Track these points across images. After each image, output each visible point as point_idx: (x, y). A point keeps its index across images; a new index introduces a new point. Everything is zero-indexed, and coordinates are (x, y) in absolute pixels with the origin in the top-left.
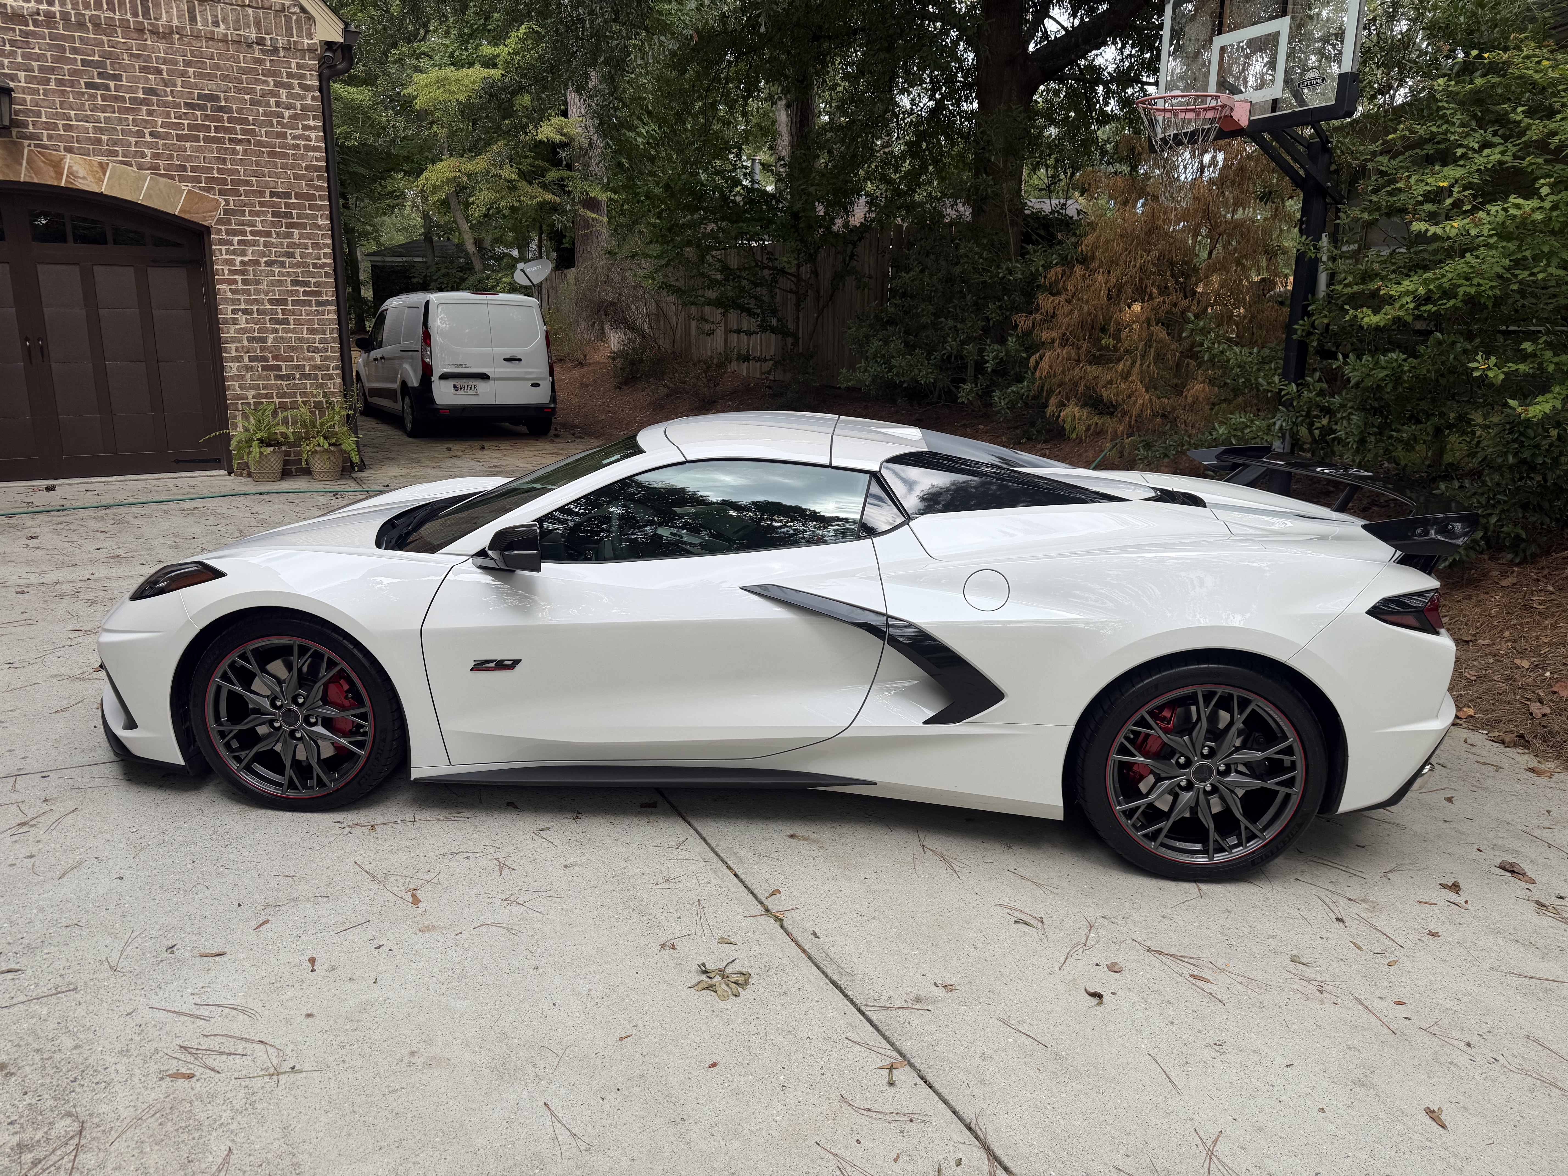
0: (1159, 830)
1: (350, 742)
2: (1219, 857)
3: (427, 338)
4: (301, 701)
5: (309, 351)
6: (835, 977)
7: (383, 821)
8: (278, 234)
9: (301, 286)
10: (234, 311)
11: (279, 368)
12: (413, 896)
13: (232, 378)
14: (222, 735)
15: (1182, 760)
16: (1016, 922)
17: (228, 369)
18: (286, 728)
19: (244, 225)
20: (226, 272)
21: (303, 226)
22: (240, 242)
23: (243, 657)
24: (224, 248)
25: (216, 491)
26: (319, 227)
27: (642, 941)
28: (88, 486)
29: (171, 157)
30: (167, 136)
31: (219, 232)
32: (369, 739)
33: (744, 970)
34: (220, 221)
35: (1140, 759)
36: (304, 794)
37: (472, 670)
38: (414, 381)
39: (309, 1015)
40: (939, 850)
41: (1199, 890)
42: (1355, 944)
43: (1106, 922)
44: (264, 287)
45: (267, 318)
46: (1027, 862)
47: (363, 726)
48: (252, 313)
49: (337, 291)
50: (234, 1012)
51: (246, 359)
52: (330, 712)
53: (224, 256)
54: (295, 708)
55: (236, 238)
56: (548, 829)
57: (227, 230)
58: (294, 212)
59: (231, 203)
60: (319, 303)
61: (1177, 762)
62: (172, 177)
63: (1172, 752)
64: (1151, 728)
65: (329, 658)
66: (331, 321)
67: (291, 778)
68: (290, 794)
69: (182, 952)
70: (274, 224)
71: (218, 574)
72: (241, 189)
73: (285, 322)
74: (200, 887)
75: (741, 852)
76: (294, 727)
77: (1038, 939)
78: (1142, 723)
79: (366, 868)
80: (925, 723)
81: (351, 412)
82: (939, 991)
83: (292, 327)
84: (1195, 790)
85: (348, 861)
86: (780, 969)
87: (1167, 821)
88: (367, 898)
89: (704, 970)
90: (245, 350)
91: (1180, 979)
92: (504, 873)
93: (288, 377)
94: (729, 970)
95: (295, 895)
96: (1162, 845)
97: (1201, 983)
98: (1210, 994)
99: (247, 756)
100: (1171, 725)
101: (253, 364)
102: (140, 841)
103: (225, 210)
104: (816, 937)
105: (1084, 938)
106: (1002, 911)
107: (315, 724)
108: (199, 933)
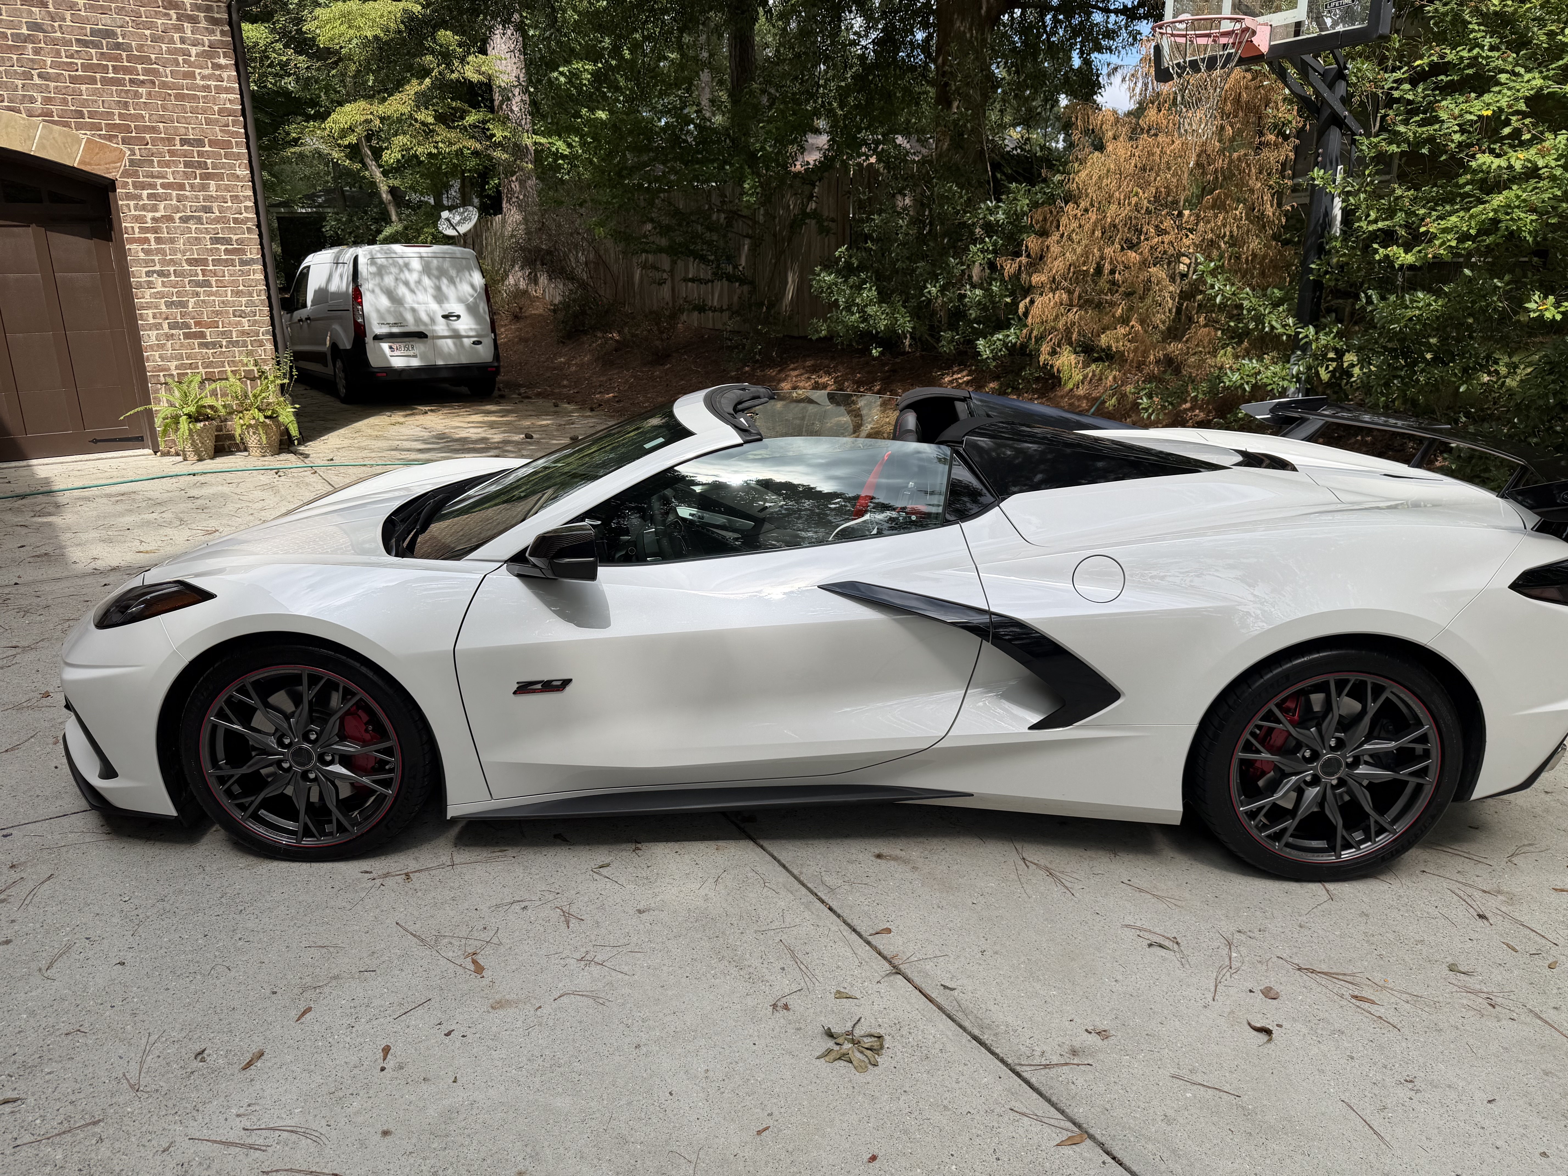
0: (1285, 830)
1: (374, 782)
2: (1346, 854)
3: (357, 296)
4: (313, 737)
5: (235, 316)
6: (976, 1032)
7: (418, 867)
8: (192, 186)
9: (222, 244)
10: (148, 274)
11: (202, 335)
12: (474, 962)
13: (151, 348)
14: (222, 780)
15: (1308, 754)
16: (1150, 945)
17: (145, 338)
18: (297, 769)
19: (153, 177)
20: (137, 230)
21: (219, 177)
22: (150, 196)
23: (242, 690)
24: (132, 203)
25: (143, 473)
26: (238, 178)
27: (750, 1001)
29: (65, 102)
30: (57, 78)
31: (125, 185)
32: (396, 776)
33: (873, 1031)
34: (125, 174)
35: (1265, 755)
36: (324, 841)
37: (515, 693)
38: (346, 343)
39: (386, 1133)
40: (1042, 862)
41: (1327, 891)
42: (1508, 945)
43: (1243, 937)
44: (180, 245)
45: (186, 280)
46: (1138, 870)
47: (388, 762)
48: (169, 275)
49: (262, 248)
50: (294, 1136)
51: (166, 326)
52: (350, 748)
53: (133, 212)
54: (306, 746)
55: (145, 192)
56: (608, 865)
57: (134, 183)
58: (209, 161)
59: (137, 152)
60: (243, 263)
61: (1304, 756)
62: (67, 125)
63: (1299, 746)
64: (1278, 721)
65: (344, 687)
66: (257, 282)
67: (306, 825)
68: (307, 842)
69: (215, 1059)
70: (186, 175)
71: (205, 596)
72: (147, 136)
73: (207, 284)
74: (219, 968)
75: (829, 880)
76: (307, 767)
77: (1178, 965)
78: (1270, 716)
79: (410, 929)
80: (1029, 728)
81: (286, 381)
82: (1093, 1039)
83: (215, 289)
84: (1322, 785)
85: (388, 921)
86: (912, 1026)
87: (1293, 818)
88: (421, 969)
89: (830, 1034)
90: (164, 316)
91: (1344, 1003)
92: (571, 925)
93: (214, 345)
94: (858, 1032)
95: (336, 972)
96: (1287, 845)
97: (1366, 1005)
98: (1380, 1017)
99: (252, 802)
100: (1296, 717)
101: (173, 332)
102: (136, 912)
103: (131, 161)
104: (945, 987)
105: (1227, 959)
106: (1131, 934)
107: (331, 763)
108: (231, 1031)
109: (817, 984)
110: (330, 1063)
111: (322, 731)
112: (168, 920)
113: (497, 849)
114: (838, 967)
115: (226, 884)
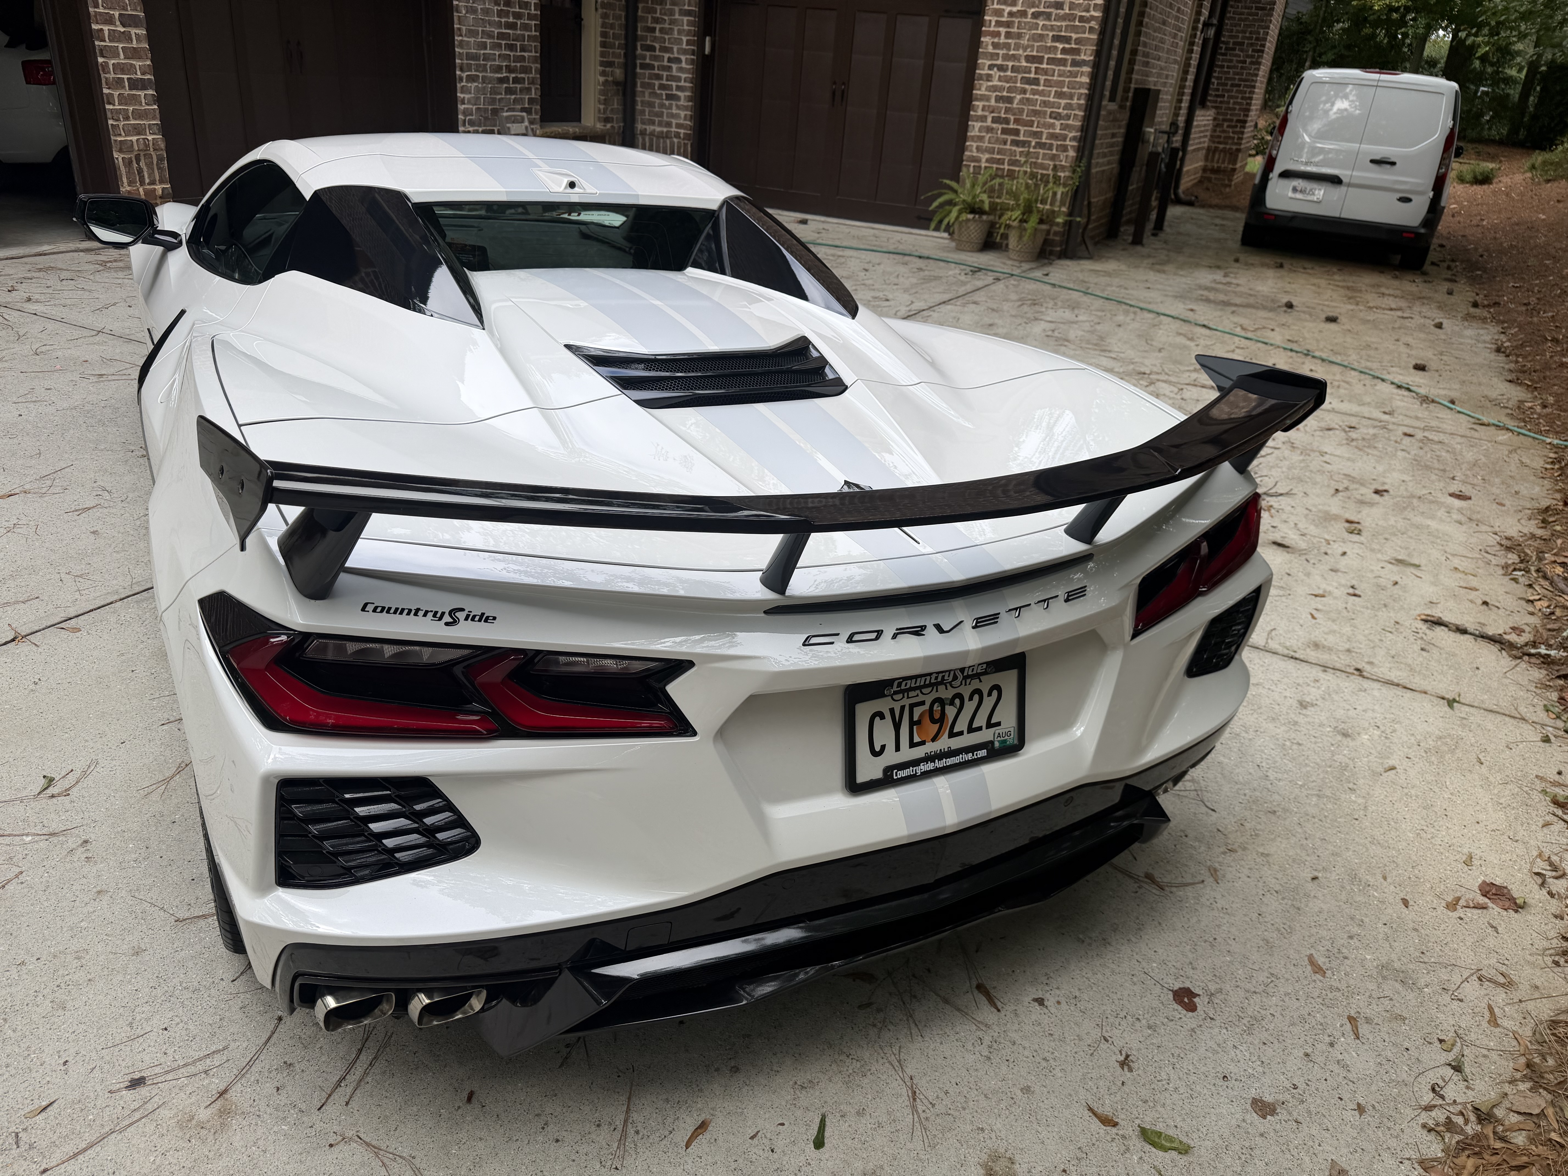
5: (1051, 117)
9: (1061, 42)
10: (991, 67)
11: (1016, 132)
13: (973, 138)
17: (970, 129)
20: (993, 23)
44: (1024, 42)
45: (1020, 76)
48: (1006, 70)
49: (1097, 50)
51: (989, 119)
53: (995, 6)
60: (1075, 63)
66: (1081, 85)
73: (1036, 82)
83: (1041, 88)
90: (991, 109)
93: (1023, 144)
101: (994, 125)
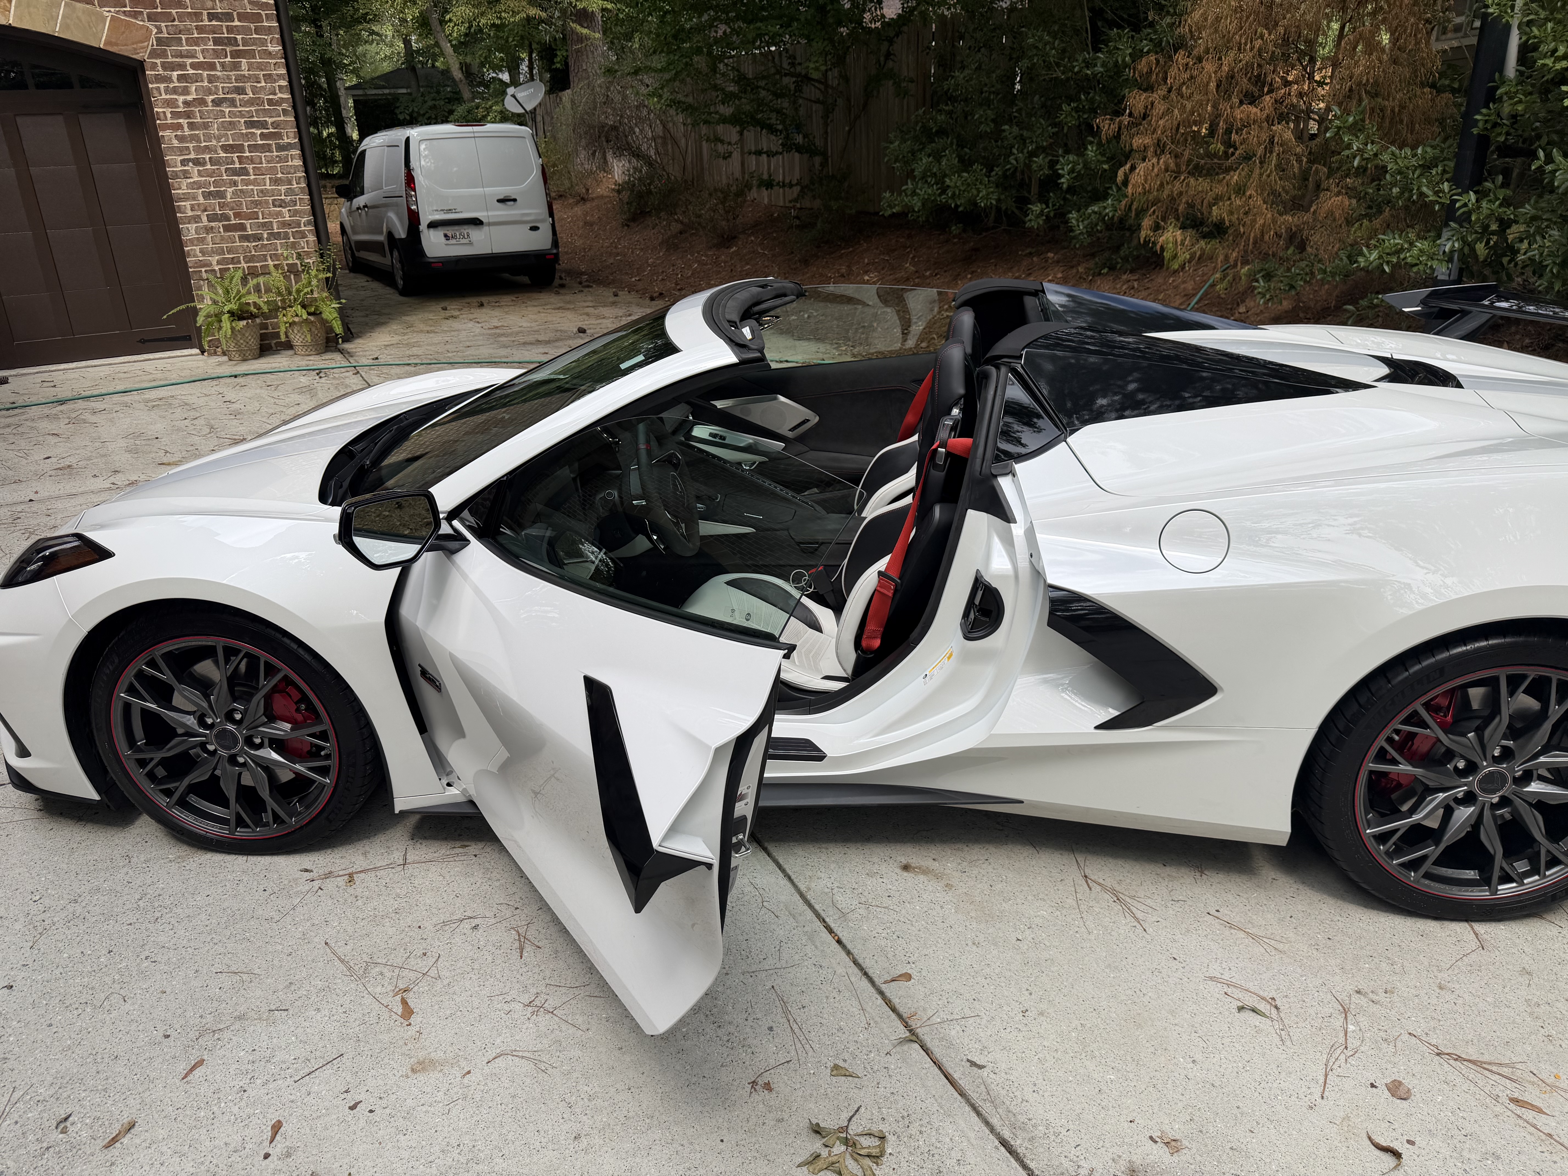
0: (1424, 858)
1: (310, 769)
2: (1503, 890)
3: (410, 180)
4: (238, 716)
5: (275, 206)
6: (1007, 1134)
7: (365, 865)
8: (223, 65)
9: (258, 128)
10: (184, 163)
11: (242, 227)
12: (404, 1002)
13: (191, 242)
14: (142, 763)
15: (1461, 765)
16: (1241, 1009)
17: (184, 232)
18: (222, 752)
19: (182, 56)
20: (169, 115)
21: (250, 54)
22: (181, 78)
23: (152, 664)
24: (162, 86)
25: (187, 375)
26: (269, 54)
27: (724, 1075)
28: (45, 376)
31: (154, 66)
32: (333, 763)
33: (875, 1129)
34: (154, 54)
35: (1404, 767)
36: (258, 832)
38: (401, 233)
40: (1109, 882)
41: (1476, 935)
43: (1363, 1001)
44: (214, 131)
45: (223, 168)
46: (1230, 896)
47: (323, 748)
48: (204, 164)
49: (299, 132)
51: (205, 219)
52: (281, 731)
53: (164, 96)
55: (175, 73)
57: (163, 64)
58: (239, 37)
59: (164, 29)
60: (280, 148)
61: (1456, 768)
63: (1450, 755)
64: (1425, 726)
65: (266, 663)
66: (296, 169)
67: (238, 813)
68: (241, 833)
69: (79, 1130)
70: (216, 53)
71: (101, 554)
72: (174, 11)
73: (243, 172)
74: (115, 999)
75: (843, 900)
76: (233, 751)
77: (1277, 1040)
78: (1414, 719)
79: (340, 952)
80: (1097, 728)
81: (330, 275)
82: (1159, 1153)
83: (252, 177)
84: (1479, 804)
85: (316, 940)
86: (924, 1122)
87: (1437, 844)
88: (341, 1010)
89: (817, 1130)
90: (202, 208)
91: (1499, 1109)
92: (525, 954)
93: (254, 238)
94: (854, 1129)
95: (242, 1009)
96: (1428, 876)
97: (1529, 1115)
98: (1550, 1135)
99: (177, 788)
100: (1449, 718)
101: (213, 224)
102: (43, 916)
103: (159, 40)
104: (973, 1064)
105: (1342, 1034)
106: (1217, 990)
107: (260, 746)
108: (105, 1090)
109: (811, 1053)
110: (208, 1143)
111: (246, 710)
112: (75, 929)
113: (458, 844)
114: (840, 1029)
115: (149, 882)
